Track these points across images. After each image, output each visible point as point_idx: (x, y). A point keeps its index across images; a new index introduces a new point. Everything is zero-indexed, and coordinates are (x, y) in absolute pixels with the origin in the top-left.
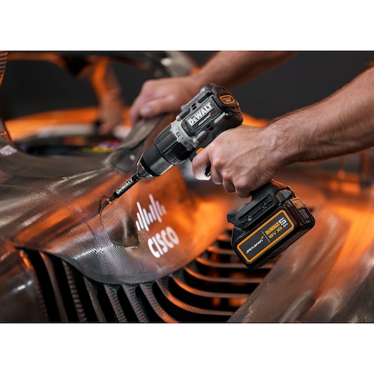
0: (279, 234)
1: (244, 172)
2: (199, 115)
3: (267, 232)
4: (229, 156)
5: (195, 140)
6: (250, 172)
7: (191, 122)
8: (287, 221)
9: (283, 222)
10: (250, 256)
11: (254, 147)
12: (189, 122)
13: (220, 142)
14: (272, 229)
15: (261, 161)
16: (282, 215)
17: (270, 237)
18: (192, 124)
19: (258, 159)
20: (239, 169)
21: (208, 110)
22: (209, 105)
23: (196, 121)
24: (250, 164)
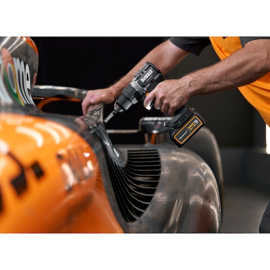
0: (195, 128)
1: (175, 100)
2: (146, 76)
3: (189, 128)
4: (167, 93)
5: (145, 89)
6: (178, 99)
7: (143, 80)
8: (199, 121)
9: (196, 121)
10: (181, 140)
11: (178, 87)
12: (142, 80)
13: (160, 87)
14: (191, 126)
15: (183, 93)
16: (195, 119)
17: (191, 130)
18: (143, 81)
19: (181, 93)
20: (172, 98)
21: (151, 73)
22: (151, 71)
23: (145, 79)
24: (178, 96)
